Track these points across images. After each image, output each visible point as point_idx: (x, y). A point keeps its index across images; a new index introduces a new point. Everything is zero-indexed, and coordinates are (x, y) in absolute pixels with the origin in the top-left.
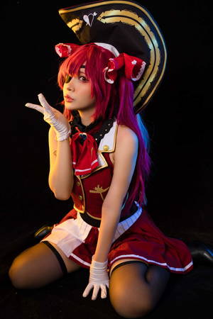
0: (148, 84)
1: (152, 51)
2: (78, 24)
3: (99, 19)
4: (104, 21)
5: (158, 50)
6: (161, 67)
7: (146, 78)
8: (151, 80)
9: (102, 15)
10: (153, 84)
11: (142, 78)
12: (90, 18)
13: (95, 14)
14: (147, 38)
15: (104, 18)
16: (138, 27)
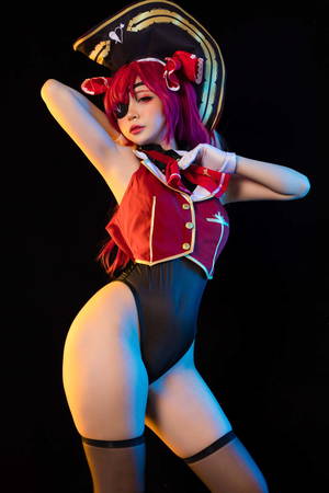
0: (214, 85)
1: (202, 44)
2: (104, 47)
3: (129, 29)
4: (135, 30)
5: (207, 43)
6: (218, 59)
7: (208, 79)
8: (214, 78)
9: (131, 23)
10: (218, 82)
11: (204, 80)
12: (118, 33)
13: (122, 26)
14: (190, 32)
15: (134, 26)
16: (176, 23)
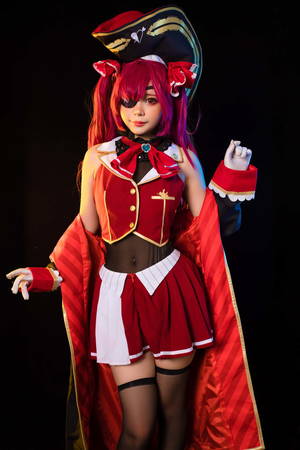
2: (124, 43)
3: (148, 33)
4: (153, 34)
9: (151, 28)
13: (144, 29)
